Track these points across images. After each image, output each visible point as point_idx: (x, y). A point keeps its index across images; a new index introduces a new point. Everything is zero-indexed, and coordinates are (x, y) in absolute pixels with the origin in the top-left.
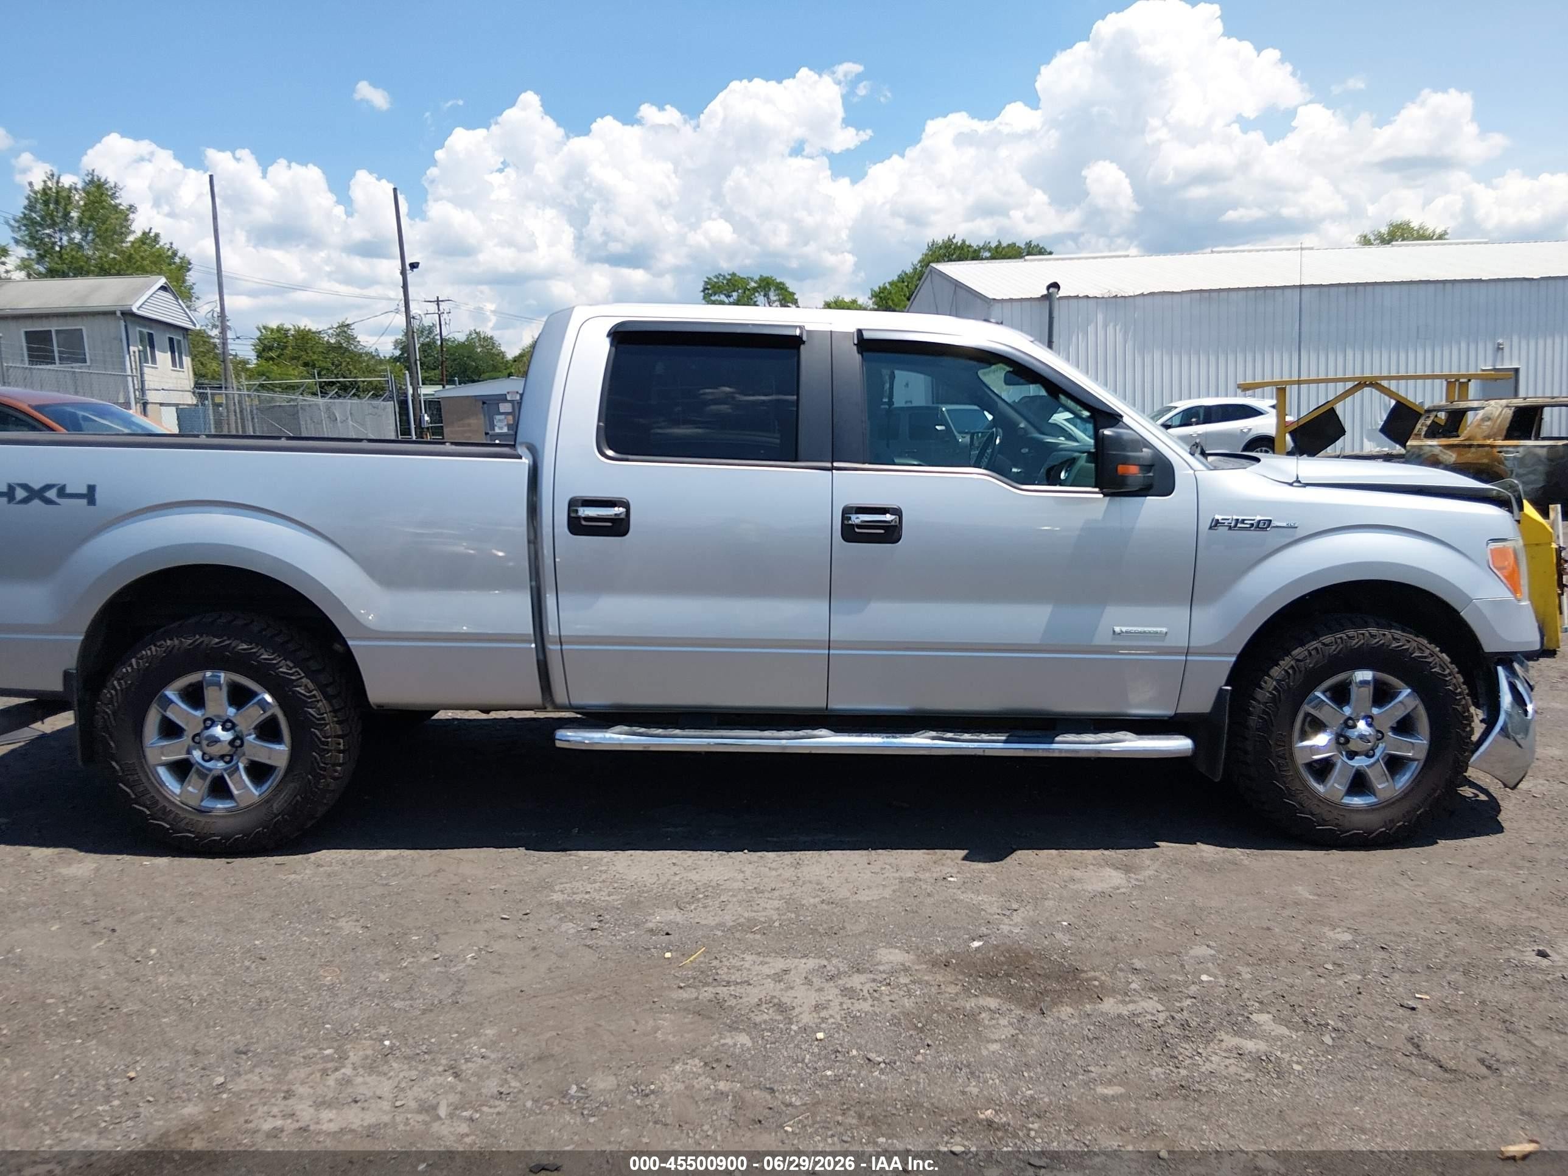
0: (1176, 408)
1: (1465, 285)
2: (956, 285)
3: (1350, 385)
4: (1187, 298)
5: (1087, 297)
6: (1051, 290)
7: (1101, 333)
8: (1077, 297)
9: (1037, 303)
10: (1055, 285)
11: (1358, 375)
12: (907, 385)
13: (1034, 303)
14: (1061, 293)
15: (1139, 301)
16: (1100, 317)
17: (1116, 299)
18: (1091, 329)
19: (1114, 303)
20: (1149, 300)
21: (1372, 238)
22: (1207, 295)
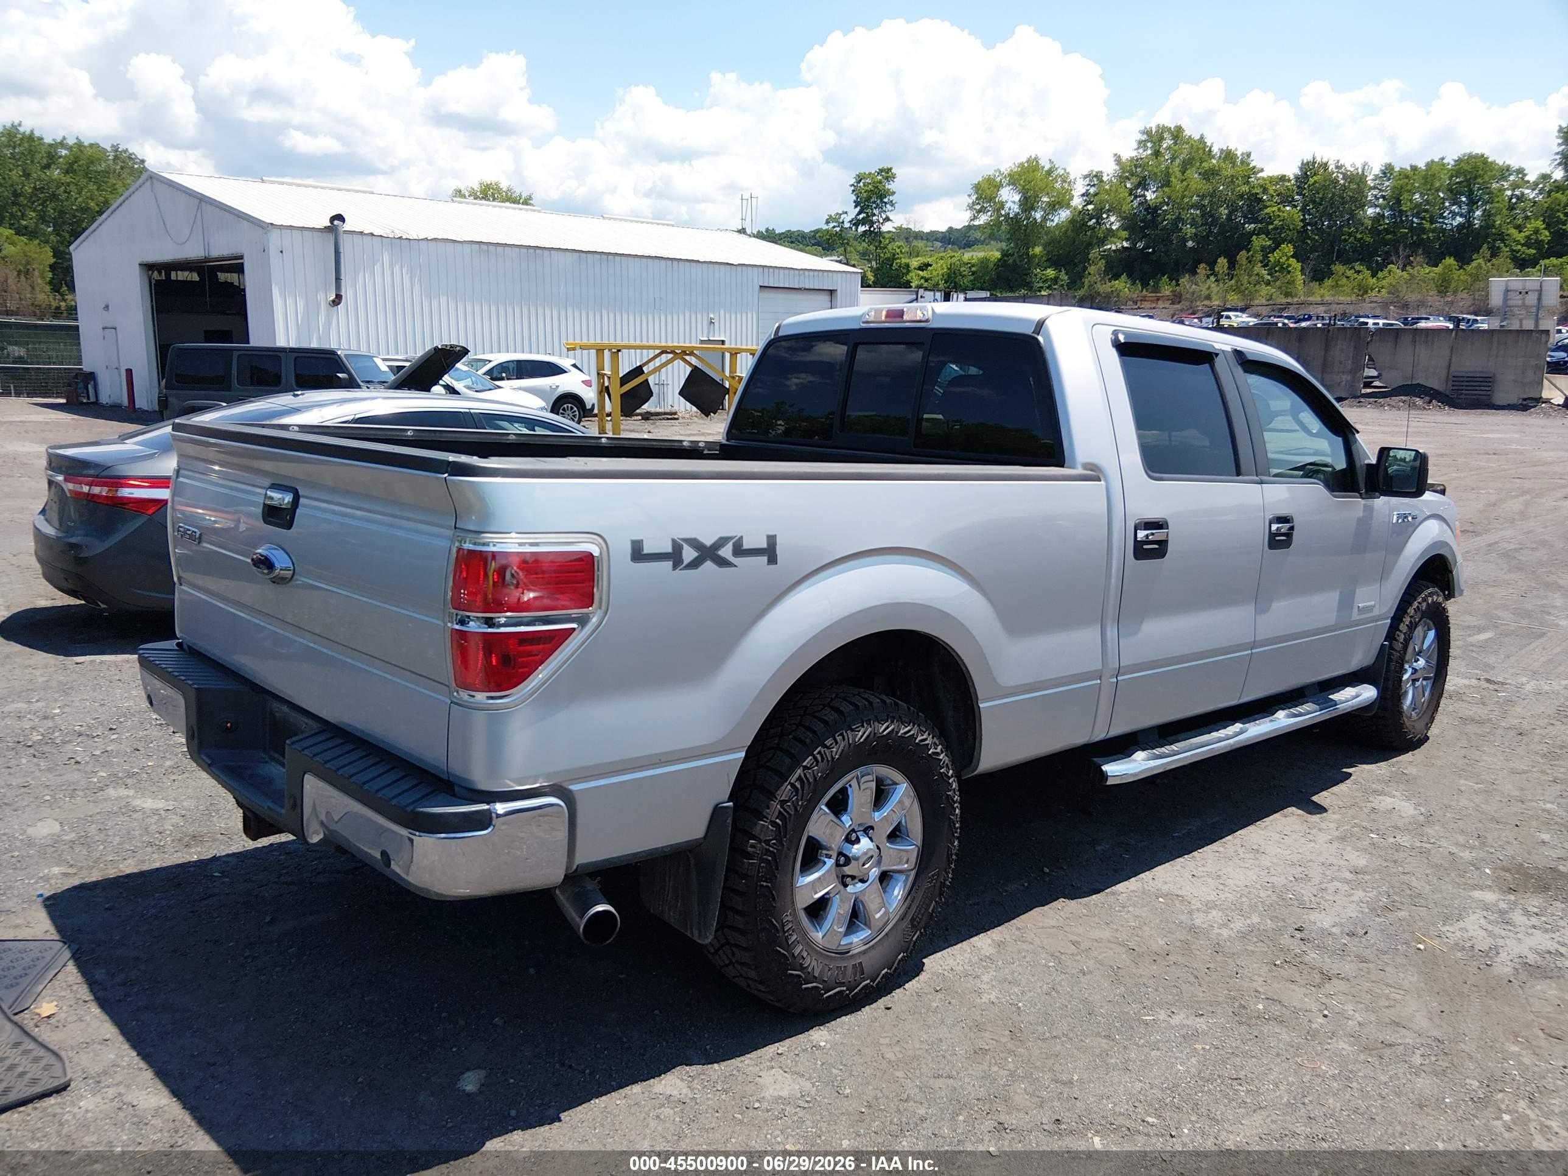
0: (490, 361)
1: (688, 264)
2: (201, 200)
3: (657, 352)
4: (467, 248)
5: (372, 234)
6: (336, 222)
7: (387, 273)
8: (361, 233)
9: (320, 234)
10: (340, 218)
11: (663, 344)
12: (107, 307)
13: (316, 234)
14: (347, 226)
15: (423, 244)
16: (386, 257)
17: (401, 241)
18: (377, 268)
19: (400, 244)
20: (432, 245)
21: (467, 194)
22: (485, 247)
